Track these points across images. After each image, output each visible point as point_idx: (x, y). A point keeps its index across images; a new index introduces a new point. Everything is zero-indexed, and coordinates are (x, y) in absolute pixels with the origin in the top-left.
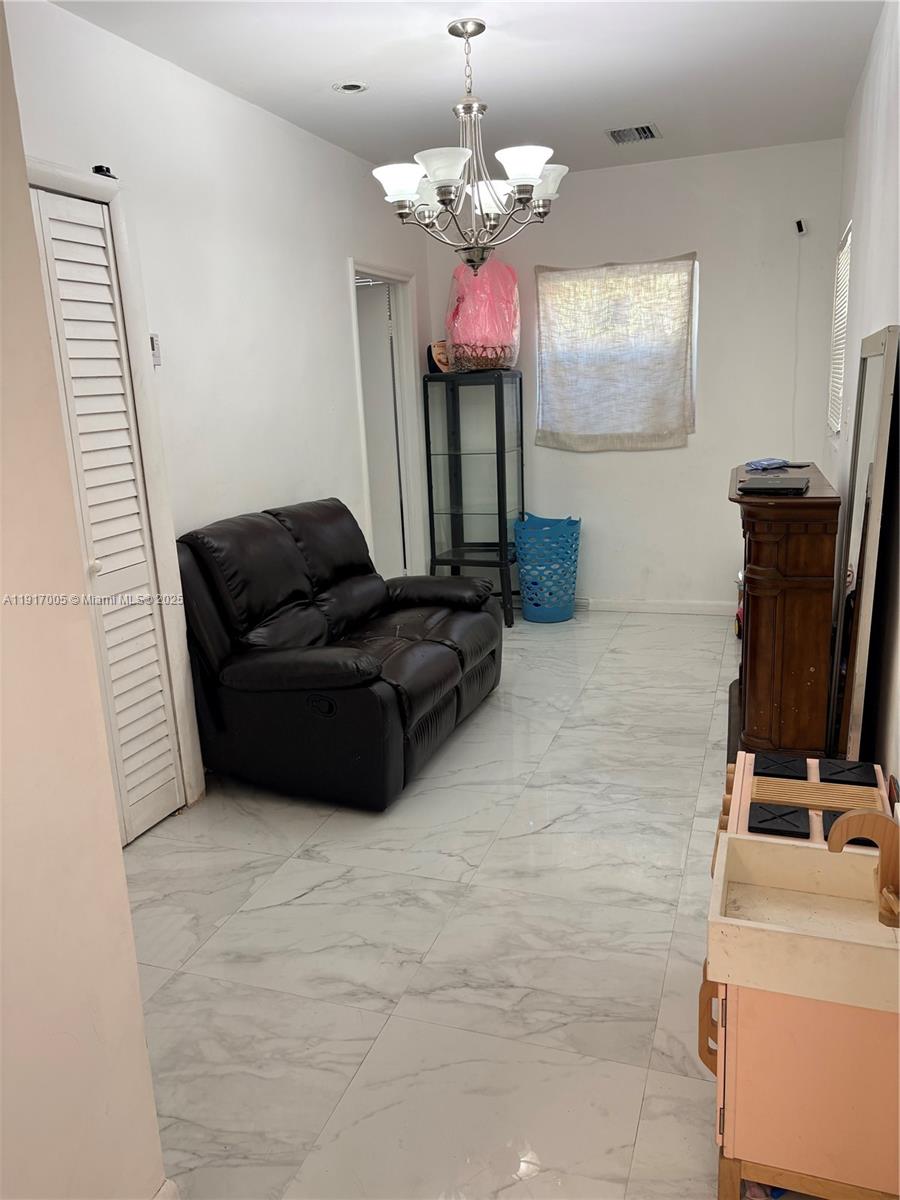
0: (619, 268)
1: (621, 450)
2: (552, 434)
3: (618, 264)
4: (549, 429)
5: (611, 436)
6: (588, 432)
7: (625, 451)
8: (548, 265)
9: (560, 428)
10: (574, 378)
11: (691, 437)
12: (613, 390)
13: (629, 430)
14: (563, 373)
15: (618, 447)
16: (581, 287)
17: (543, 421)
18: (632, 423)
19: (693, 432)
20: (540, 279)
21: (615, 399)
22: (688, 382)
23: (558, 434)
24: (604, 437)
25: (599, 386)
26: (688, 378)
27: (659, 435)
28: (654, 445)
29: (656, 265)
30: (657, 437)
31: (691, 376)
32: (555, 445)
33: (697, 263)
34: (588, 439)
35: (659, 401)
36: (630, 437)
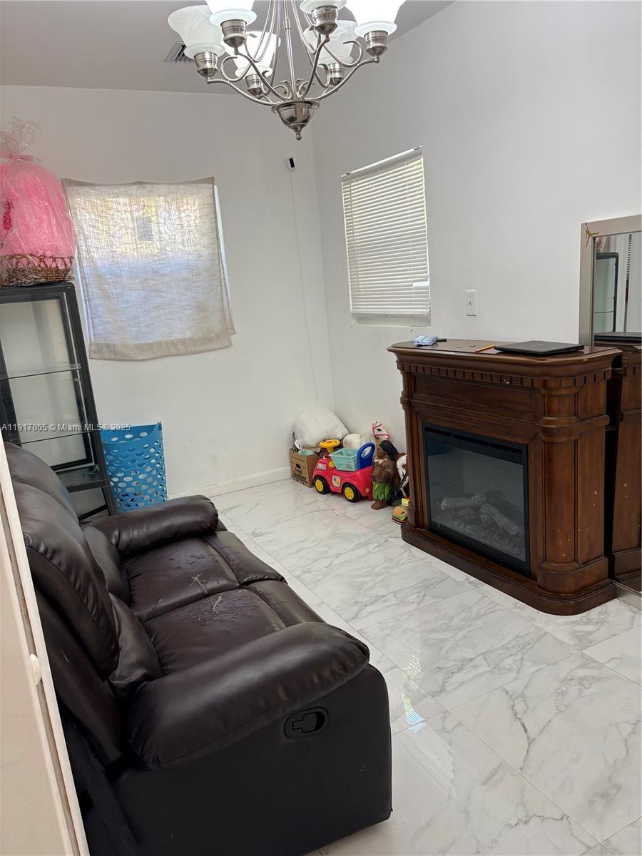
0: (148, 187)
1: (177, 355)
2: (108, 346)
3: (148, 183)
4: (103, 342)
5: (167, 343)
6: (142, 342)
7: (182, 355)
8: (76, 179)
9: (115, 339)
10: (120, 290)
11: (233, 338)
12: (159, 300)
13: (179, 336)
14: (107, 286)
15: (174, 351)
16: (112, 201)
17: (94, 334)
18: (182, 329)
19: (235, 333)
20: (69, 193)
21: (163, 309)
22: (224, 290)
23: (114, 345)
24: (159, 344)
25: (145, 298)
26: (223, 287)
27: (208, 338)
28: (205, 347)
29: (182, 187)
30: (206, 340)
31: (225, 284)
32: (112, 356)
33: (215, 186)
34: (142, 348)
35: (201, 308)
36: (183, 342)
